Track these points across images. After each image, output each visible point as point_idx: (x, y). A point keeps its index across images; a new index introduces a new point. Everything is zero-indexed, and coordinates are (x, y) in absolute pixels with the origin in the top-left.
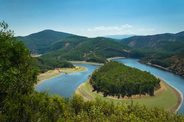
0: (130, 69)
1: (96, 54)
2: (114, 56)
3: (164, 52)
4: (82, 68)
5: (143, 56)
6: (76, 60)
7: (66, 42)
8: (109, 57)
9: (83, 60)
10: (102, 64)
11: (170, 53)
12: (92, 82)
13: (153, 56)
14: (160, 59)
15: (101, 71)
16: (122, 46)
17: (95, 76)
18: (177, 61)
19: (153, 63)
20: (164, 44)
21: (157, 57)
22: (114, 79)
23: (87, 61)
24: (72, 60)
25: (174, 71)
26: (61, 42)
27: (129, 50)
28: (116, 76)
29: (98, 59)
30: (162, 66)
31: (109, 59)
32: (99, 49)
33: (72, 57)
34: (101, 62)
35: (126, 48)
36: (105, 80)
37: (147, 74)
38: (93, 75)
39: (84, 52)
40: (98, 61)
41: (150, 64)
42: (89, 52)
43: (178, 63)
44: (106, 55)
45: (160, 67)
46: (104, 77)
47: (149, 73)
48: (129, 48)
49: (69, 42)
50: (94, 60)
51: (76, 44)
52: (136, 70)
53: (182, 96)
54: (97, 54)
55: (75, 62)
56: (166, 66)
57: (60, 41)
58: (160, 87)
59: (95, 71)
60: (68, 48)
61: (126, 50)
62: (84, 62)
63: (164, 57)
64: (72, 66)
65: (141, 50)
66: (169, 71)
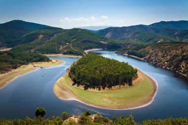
0: (109, 60)
1: (72, 46)
2: (91, 48)
3: (139, 43)
4: (59, 61)
5: (119, 47)
6: (52, 53)
7: (40, 34)
8: (87, 49)
9: (59, 53)
10: (81, 57)
11: (145, 44)
12: (72, 75)
13: (129, 47)
14: (136, 49)
15: (80, 64)
16: (98, 37)
17: (74, 69)
18: (151, 51)
19: (129, 53)
20: (139, 35)
21: (133, 48)
22: (94, 72)
23: (64, 54)
24: (47, 53)
25: (148, 61)
26: (33, 34)
27: (106, 41)
28: (96, 68)
29: (76, 51)
30: (138, 56)
31: (86, 51)
32: (76, 41)
33: (47, 50)
34: (78, 54)
36: (84, 72)
37: (125, 65)
38: (72, 68)
39: (60, 44)
40: (76, 53)
41: (127, 55)
42: (65, 45)
43: (152, 53)
44: (83, 47)
45: (136, 57)
46: (83, 70)
47: (127, 64)
48: (106, 39)
49: (43, 34)
50: (71, 53)
51: (50, 36)
52: (115, 61)
53: (157, 84)
54: (74, 46)
55: (51, 55)
56: (141, 57)
57: (32, 32)
58: (137, 77)
59: (73, 64)
60: (41, 40)
61: (103, 41)
62: (60, 55)
63: (139, 48)
64: (48, 60)
65: (117, 41)
66: (144, 61)
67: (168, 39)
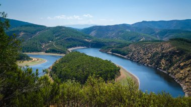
0: (92, 58)
1: (56, 44)
2: (75, 46)
3: (123, 41)
4: (40, 59)
5: (104, 45)
6: (33, 51)
7: (21, 32)
8: (71, 47)
9: (41, 51)
10: (63, 55)
11: (128, 42)
12: (52, 74)
13: (113, 46)
14: (119, 47)
15: (62, 62)
16: (83, 35)
17: (56, 68)
18: (134, 49)
19: (113, 51)
20: (122, 34)
21: (117, 46)
22: (76, 70)
23: (46, 52)
24: (28, 52)
25: (131, 59)
26: (14, 32)
27: (90, 40)
28: (78, 66)
29: (59, 49)
30: (121, 54)
31: (70, 50)
32: (60, 39)
33: (28, 48)
34: (61, 53)
35: (88, 38)
36: (66, 71)
37: (108, 63)
38: (53, 67)
39: (42, 42)
40: (59, 51)
41: (111, 53)
42: (48, 43)
43: (135, 51)
44: (67, 45)
45: (119, 55)
46: (65, 68)
47: (110, 62)
48: (90, 38)
49: (24, 31)
50: (54, 51)
51: (32, 33)
52: (98, 59)
53: (139, 81)
54: (57, 44)
55: (32, 53)
56: (124, 54)
57: (12, 30)
58: (120, 75)
59: (55, 63)
60: (22, 37)
61: (88, 39)
62: (42, 53)
63: (122, 46)
64: (28, 58)
65: (102, 39)
66: (127, 59)
67: (149, 38)
